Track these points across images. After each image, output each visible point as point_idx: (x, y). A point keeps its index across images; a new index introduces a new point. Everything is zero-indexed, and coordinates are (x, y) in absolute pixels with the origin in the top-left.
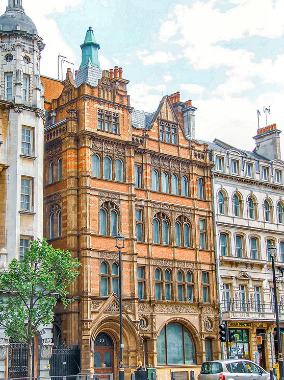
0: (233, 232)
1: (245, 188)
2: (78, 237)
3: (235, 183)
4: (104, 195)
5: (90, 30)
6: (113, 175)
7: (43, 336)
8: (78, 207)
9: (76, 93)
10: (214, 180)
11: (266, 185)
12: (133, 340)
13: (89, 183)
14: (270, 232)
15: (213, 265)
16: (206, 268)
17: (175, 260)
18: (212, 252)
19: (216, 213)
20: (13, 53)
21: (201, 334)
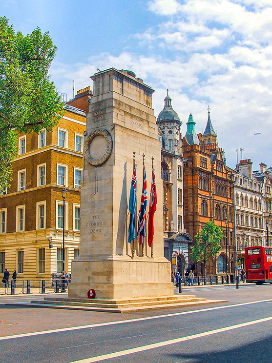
0: (240, 213)
1: (244, 192)
2: (193, 216)
3: (241, 190)
4: (203, 197)
5: (191, 115)
6: (205, 187)
7: (186, 260)
8: (193, 203)
9: (190, 148)
10: (235, 188)
11: (251, 191)
12: (211, 261)
13: (199, 192)
14: (252, 213)
15: (234, 229)
16: (231, 230)
17: (222, 227)
18: (233, 223)
19: (235, 204)
20: (172, 130)
21: (230, 260)
